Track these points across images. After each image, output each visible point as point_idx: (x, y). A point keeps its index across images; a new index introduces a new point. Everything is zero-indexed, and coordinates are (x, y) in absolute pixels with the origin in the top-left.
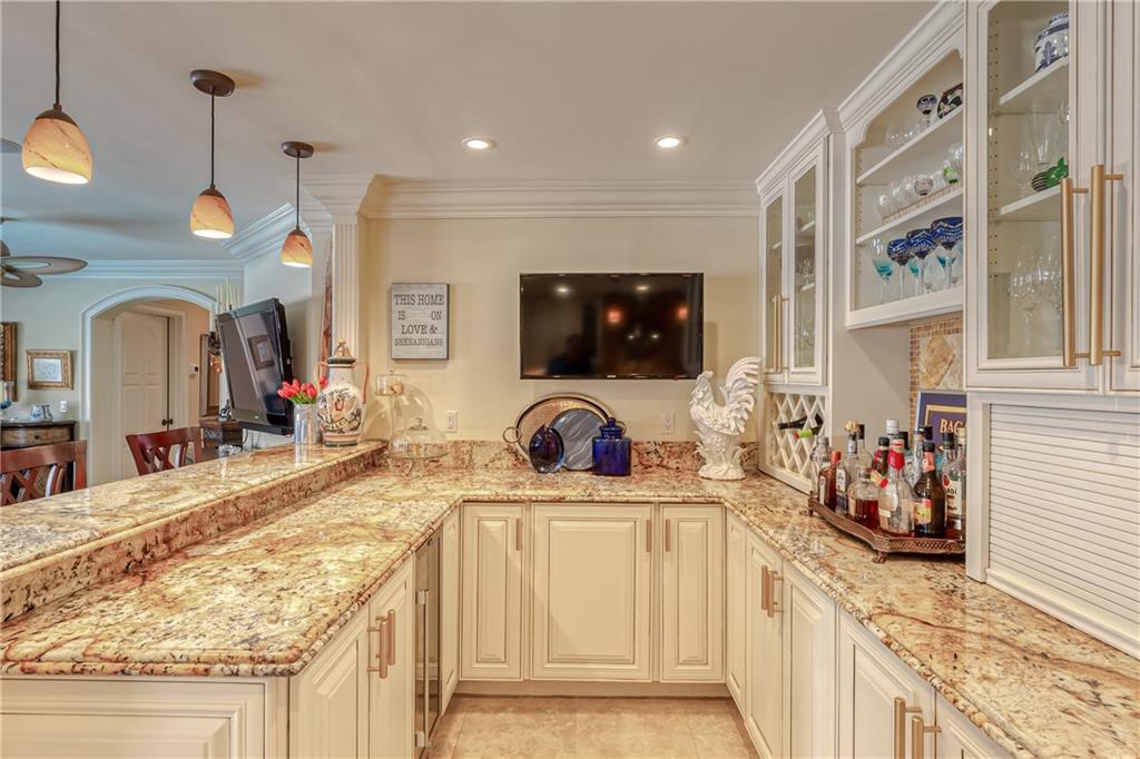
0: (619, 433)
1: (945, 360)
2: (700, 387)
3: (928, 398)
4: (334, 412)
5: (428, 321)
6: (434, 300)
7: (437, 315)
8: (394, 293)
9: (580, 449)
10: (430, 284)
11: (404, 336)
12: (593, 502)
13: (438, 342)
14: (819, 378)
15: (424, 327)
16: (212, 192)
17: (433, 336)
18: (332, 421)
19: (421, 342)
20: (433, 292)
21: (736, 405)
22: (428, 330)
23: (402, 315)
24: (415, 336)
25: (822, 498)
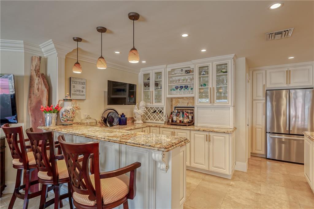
0: (124, 116)
1: (178, 102)
2: (136, 107)
3: (175, 107)
4: (72, 115)
5: (81, 89)
6: (83, 83)
7: (83, 88)
8: (72, 80)
9: (116, 120)
10: (82, 79)
11: (74, 93)
12: (136, 129)
13: (84, 95)
14: (163, 104)
15: (80, 91)
16: (102, 57)
17: (82, 93)
18: (71, 117)
19: (79, 95)
20: (83, 81)
21: (142, 110)
22: (81, 91)
23: (74, 87)
24: (77, 93)
25: (170, 122)
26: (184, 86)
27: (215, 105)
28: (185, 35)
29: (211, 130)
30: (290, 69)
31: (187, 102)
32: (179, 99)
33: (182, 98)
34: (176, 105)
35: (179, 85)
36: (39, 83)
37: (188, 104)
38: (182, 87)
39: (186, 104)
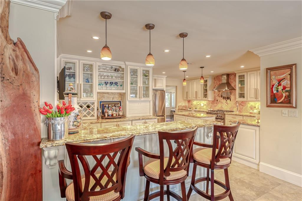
3: (101, 102)
25: (106, 116)
26: (114, 82)
27: (142, 99)
28: (167, 51)
29: (147, 117)
30: (156, 78)
31: (112, 97)
32: (104, 94)
33: (108, 93)
34: (101, 100)
35: (109, 80)
36: (17, 57)
37: (113, 98)
38: (111, 83)
39: (112, 99)
